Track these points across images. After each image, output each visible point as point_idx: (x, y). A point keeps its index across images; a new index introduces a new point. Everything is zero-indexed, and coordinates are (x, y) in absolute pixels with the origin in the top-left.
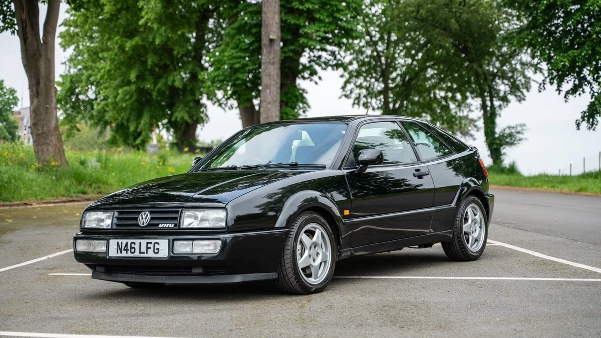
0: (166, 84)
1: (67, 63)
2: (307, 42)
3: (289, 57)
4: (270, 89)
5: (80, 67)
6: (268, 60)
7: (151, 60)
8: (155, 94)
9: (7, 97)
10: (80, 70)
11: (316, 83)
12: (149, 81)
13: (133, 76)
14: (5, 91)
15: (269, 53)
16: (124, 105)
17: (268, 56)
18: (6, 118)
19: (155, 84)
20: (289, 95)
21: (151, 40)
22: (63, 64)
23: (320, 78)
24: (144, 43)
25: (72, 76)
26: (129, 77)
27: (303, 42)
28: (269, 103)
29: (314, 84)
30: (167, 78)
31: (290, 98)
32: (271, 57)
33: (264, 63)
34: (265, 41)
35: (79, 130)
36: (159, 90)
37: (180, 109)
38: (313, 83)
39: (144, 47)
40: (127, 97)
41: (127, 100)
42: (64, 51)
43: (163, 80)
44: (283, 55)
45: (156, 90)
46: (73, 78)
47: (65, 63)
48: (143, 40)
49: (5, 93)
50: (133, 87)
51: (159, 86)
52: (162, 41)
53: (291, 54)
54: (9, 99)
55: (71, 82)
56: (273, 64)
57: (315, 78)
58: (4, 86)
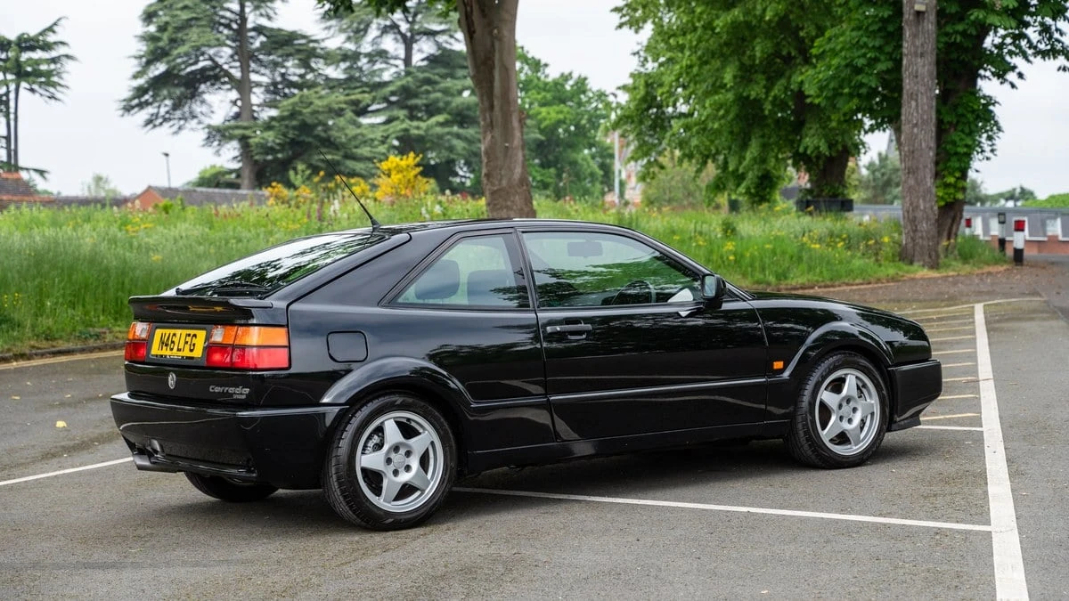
0: (786, 88)
1: (642, 53)
2: (985, 17)
3: (954, 43)
4: (917, 101)
5: (662, 59)
6: (913, 50)
7: (760, 49)
8: (768, 107)
9: (594, 105)
10: (661, 65)
11: (1013, 86)
12: (757, 83)
13: (728, 77)
14: (591, 95)
15: (915, 36)
16: (716, 126)
17: (913, 43)
18: (592, 141)
19: (768, 89)
20: (960, 110)
21: (758, 13)
22: (634, 54)
23: (1021, 75)
24: (749, 18)
25: (648, 75)
26: (723, 78)
27: (977, 18)
28: (916, 125)
29: (1010, 86)
30: (790, 77)
31: (963, 115)
32: (918, 43)
33: (906, 55)
34: (908, 16)
35: (662, 167)
36: (775, 97)
37: (812, 132)
38: (1007, 86)
39: (747, 24)
40: (722, 112)
41: (720, 119)
42: (637, 32)
43: (783, 81)
44: (944, 39)
45: (770, 98)
46: (650, 78)
47: (638, 53)
48: (747, 13)
49: (590, 98)
50: (730, 96)
51: (775, 92)
52: (776, 15)
53: (959, 39)
54: (596, 108)
55: (647, 85)
56: (922, 55)
57: (1011, 76)
58: (589, 87)
